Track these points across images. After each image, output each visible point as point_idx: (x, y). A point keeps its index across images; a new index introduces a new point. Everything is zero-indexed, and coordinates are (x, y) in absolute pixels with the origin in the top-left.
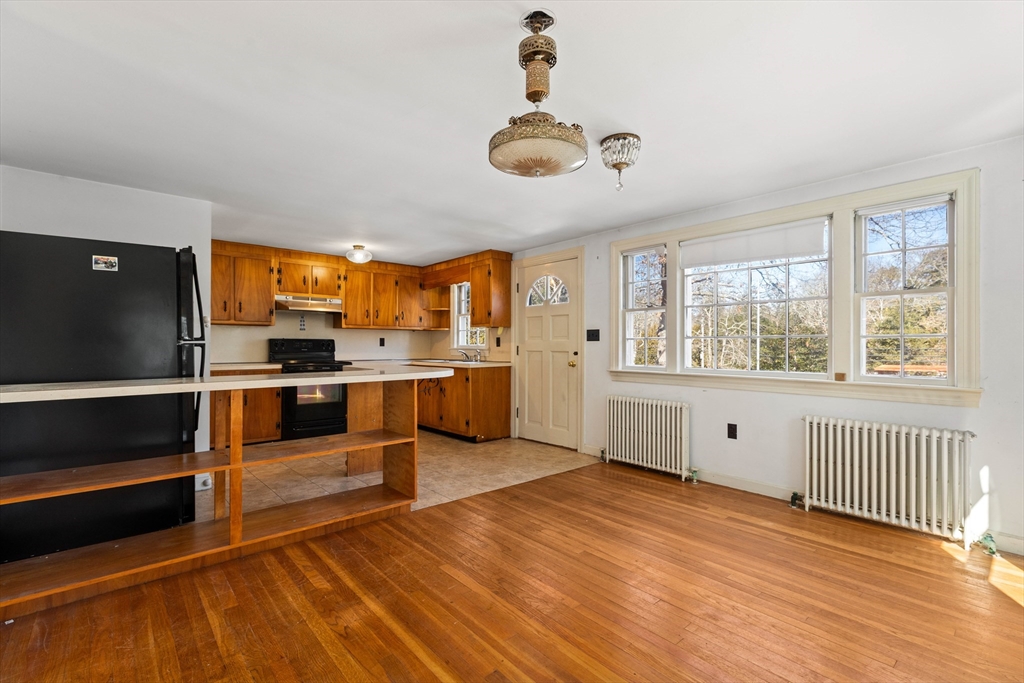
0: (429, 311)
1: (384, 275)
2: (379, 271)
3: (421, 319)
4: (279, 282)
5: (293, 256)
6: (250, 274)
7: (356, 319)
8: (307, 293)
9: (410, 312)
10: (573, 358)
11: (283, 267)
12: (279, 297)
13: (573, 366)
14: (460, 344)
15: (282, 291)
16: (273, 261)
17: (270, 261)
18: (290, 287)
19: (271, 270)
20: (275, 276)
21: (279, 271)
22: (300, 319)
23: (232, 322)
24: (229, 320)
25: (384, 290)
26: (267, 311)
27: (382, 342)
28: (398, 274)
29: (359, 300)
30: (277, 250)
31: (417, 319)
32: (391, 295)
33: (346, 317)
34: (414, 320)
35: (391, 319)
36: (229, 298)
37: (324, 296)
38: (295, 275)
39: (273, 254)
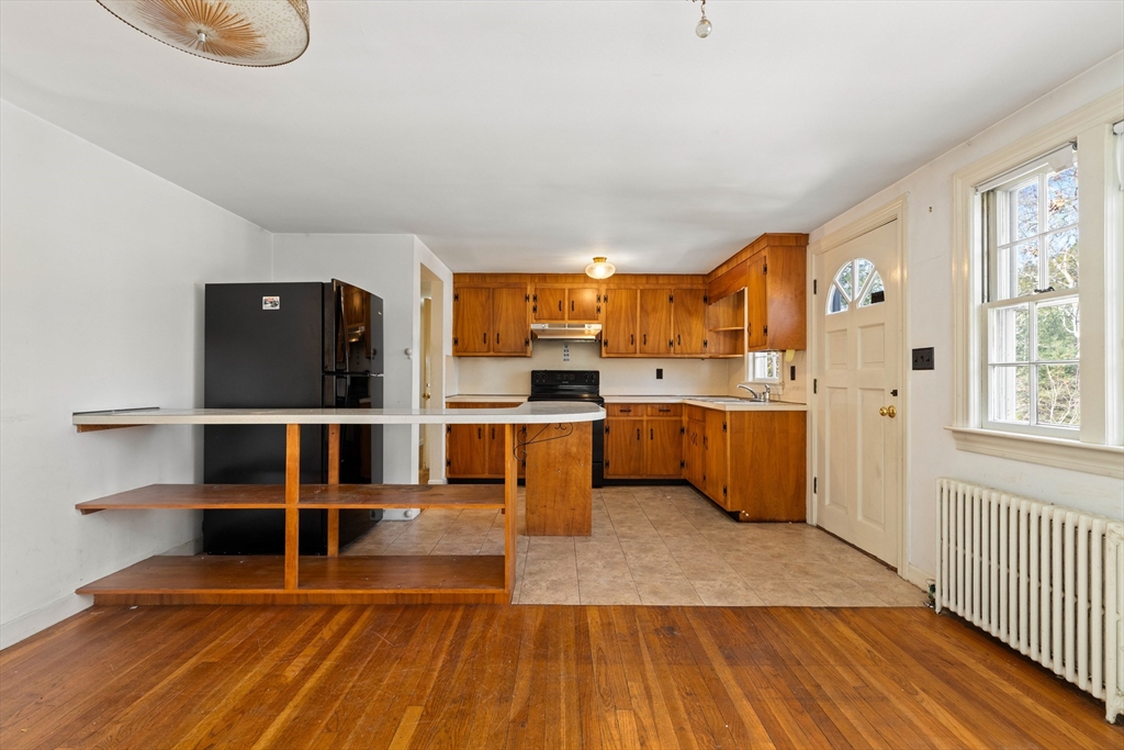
0: (718, 332)
1: (655, 290)
2: (647, 286)
4: (535, 309)
5: (548, 280)
6: (507, 303)
7: (618, 347)
8: (563, 319)
9: (690, 334)
10: (890, 401)
11: (538, 293)
12: (534, 326)
13: (892, 415)
14: (758, 375)
15: (538, 320)
16: (529, 288)
17: (526, 289)
18: (546, 315)
19: (527, 298)
20: (531, 304)
21: (535, 298)
22: (564, 348)
23: (491, 353)
24: (489, 351)
25: (654, 310)
26: (524, 341)
27: (659, 374)
28: (673, 288)
29: (622, 324)
30: (532, 276)
31: (700, 344)
32: (664, 314)
33: (606, 343)
34: (696, 344)
35: (663, 345)
36: (489, 329)
37: (582, 322)
38: (551, 301)
39: (528, 281)
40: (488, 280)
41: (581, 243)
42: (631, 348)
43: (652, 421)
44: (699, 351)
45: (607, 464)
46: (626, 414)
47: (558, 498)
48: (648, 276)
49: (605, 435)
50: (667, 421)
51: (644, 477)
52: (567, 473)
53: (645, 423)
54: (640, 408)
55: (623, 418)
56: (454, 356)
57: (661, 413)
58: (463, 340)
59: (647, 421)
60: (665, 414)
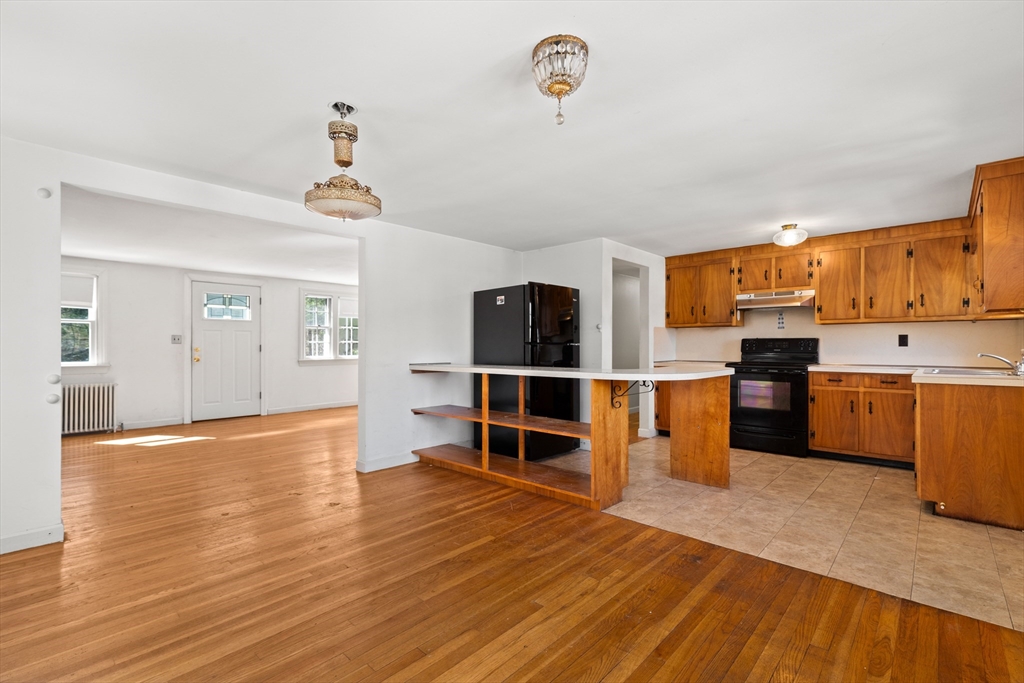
1: (885, 247)
2: (875, 243)
3: (966, 303)
4: (740, 281)
5: (753, 252)
6: (713, 278)
7: (835, 312)
8: (770, 288)
9: (940, 292)
11: (743, 266)
12: (739, 297)
15: (743, 291)
16: (734, 261)
17: (731, 262)
18: (751, 285)
19: (732, 271)
20: (736, 276)
21: (740, 271)
22: (778, 316)
23: (699, 324)
24: (696, 322)
25: (885, 268)
26: (728, 312)
27: (903, 341)
28: (913, 240)
29: (840, 288)
30: (737, 250)
31: (957, 303)
32: (899, 271)
33: (820, 310)
34: (951, 304)
35: (898, 309)
36: (696, 303)
37: (791, 289)
38: (756, 271)
39: (733, 255)
40: (695, 259)
41: (770, 214)
42: (853, 313)
43: (871, 393)
44: (955, 311)
45: (813, 435)
46: (835, 384)
47: (698, 451)
48: (875, 231)
49: (810, 405)
50: (893, 394)
51: (860, 454)
52: (706, 430)
53: (861, 396)
54: (854, 380)
55: (832, 388)
56: (667, 327)
57: (884, 385)
58: (674, 313)
59: (865, 393)
60: (889, 386)
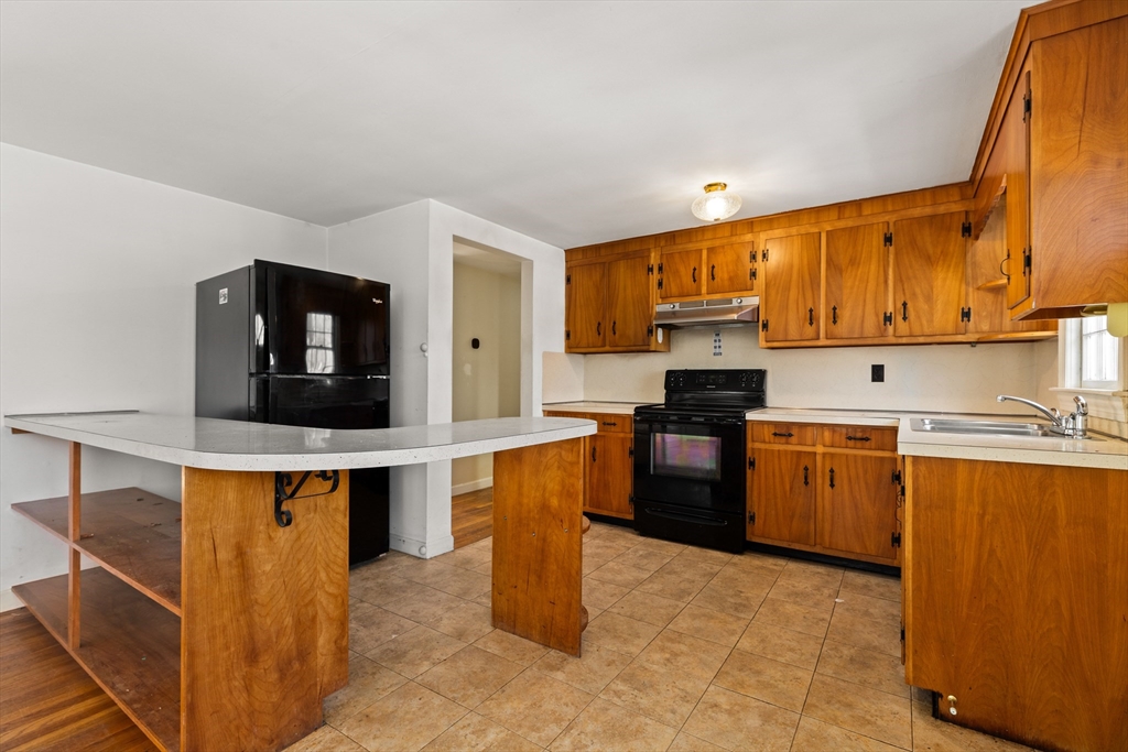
0: (995, 290)
1: (853, 231)
2: (841, 224)
3: (966, 314)
4: (660, 284)
5: (678, 241)
6: (625, 280)
7: (786, 330)
8: (699, 294)
9: (929, 299)
11: (664, 261)
12: (659, 308)
15: (665, 298)
16: (653, 255)
17: (649, 256)
18: (674, 290)
19: (650, 270)
20: (655, 277)
21: (660, 269)
22: (714, 337)
23: (607, 348)
24: (604, 346)
25: (853, 262)
26: (645, 330)
27: (878, 373)
28: (892, 218)
29: (793, 293)
30: (657, 237)
31: (954, 315)
32: (873, 267)
33: (765, 326)
34: (943, 316)
35: (871, 325)
36: (604, 317)
37: (728, 296)
38: (682, 270)
39: (652, 246)
40: (603, 252)
42: (809, 331)
43: (832, 455)
44: (950, 328)
45: (752, 518)
46: (783, 439)
47: (533, 579)
48: (840, 207)
49: (749, 472)
50: (864, 458)
51: (818, 550)
52: (544, 540)
53: (819, 458)
54: (809, 433)
55: (779, 447)
56: (566, 352)
57: (851, 443)
58: (575, 332)
59: (824, 455)
60: (859, 444)
